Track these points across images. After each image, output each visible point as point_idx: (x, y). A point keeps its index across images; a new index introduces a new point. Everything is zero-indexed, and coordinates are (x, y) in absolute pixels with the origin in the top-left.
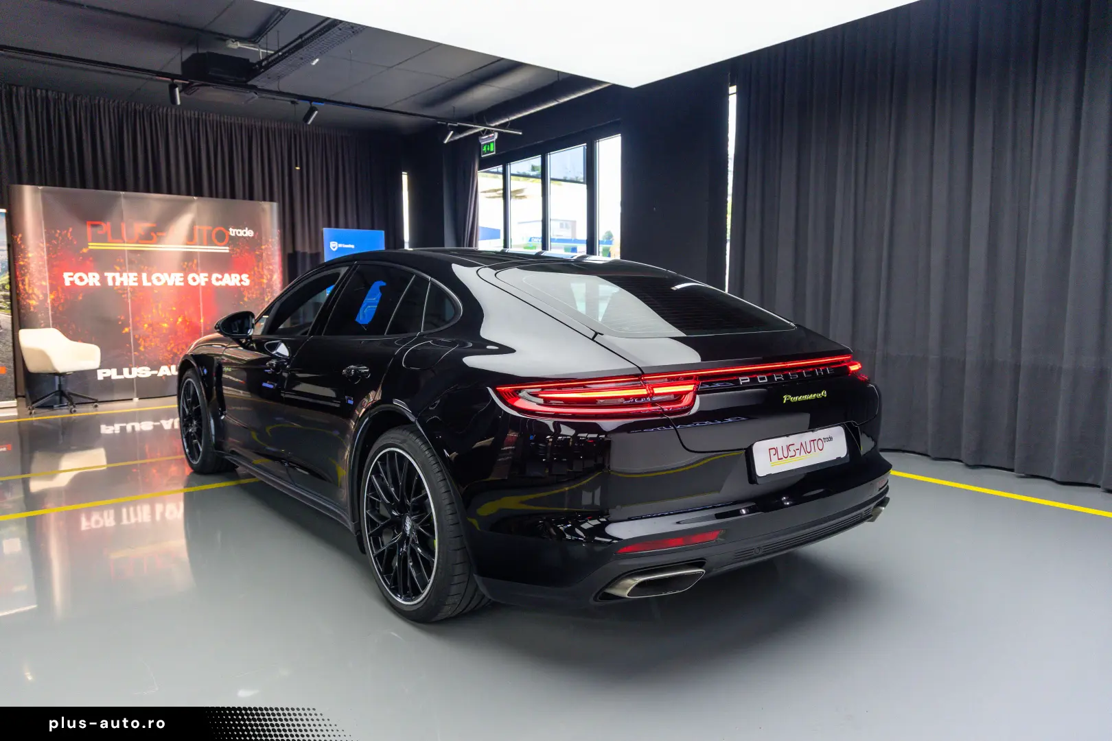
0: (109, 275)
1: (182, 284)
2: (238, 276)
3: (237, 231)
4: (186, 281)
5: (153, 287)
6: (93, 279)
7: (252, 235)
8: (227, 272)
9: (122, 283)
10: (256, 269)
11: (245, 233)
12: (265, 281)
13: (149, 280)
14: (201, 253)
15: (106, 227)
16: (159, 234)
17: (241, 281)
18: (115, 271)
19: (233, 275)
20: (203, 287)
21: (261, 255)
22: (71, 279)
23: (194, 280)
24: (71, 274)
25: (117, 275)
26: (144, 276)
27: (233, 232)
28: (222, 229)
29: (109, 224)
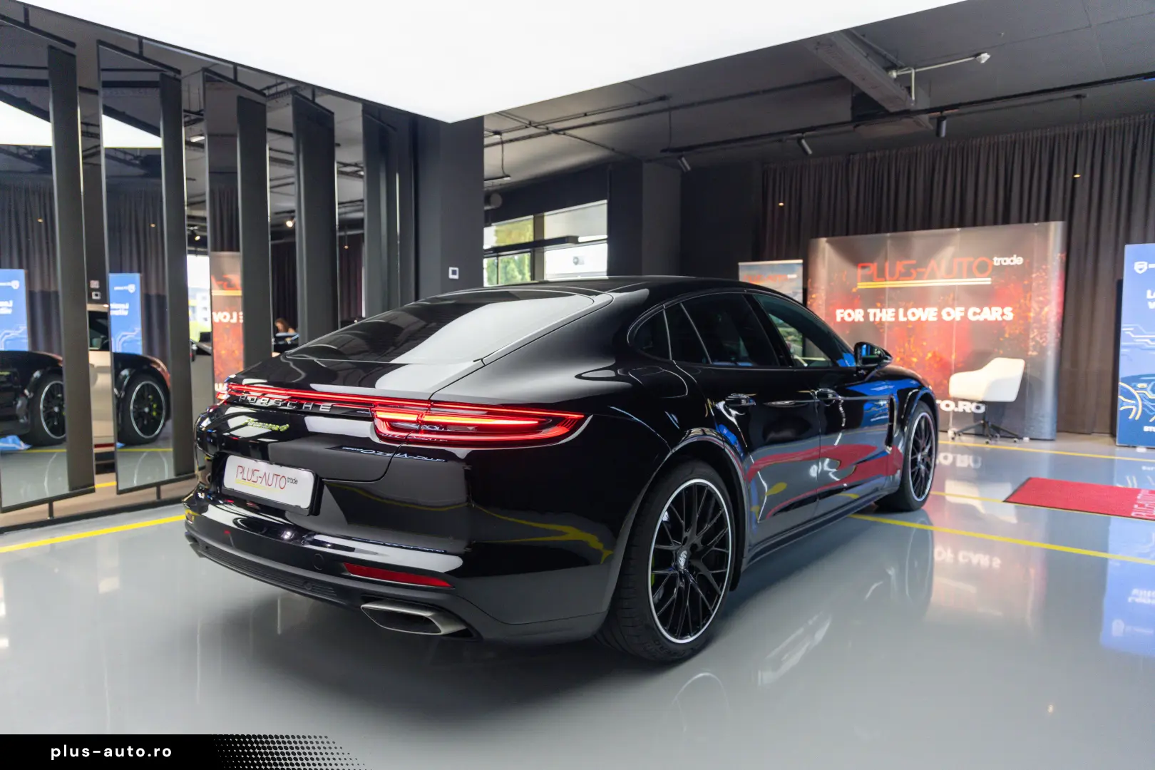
0: (871, 311)
1: (935, 319)
2: (999, 309)
3: (1003, 259)
4: (939, 316)
5: (908, 322)
6: (858, 315)
7: (1021, 263)
8: (986, 305)
9: (881, 318)
10: (1022, 301)
11: (1012, 261)
12: (1032, 314)
13: (905, 315)
14: (959, 286)
15: (873, 268)
16: (919, 270)
17: (1003, 314)
18: (876, 307)
19: (994, 309)
20: (958, 322)
21: (1030, 285)
22: (842, 315)
23: (949, 314)
24: (842, 311)
25: (878, 311)
26: (901, 311)
27: (997, 261)
28: (984, 259)
29: (875, 264)
